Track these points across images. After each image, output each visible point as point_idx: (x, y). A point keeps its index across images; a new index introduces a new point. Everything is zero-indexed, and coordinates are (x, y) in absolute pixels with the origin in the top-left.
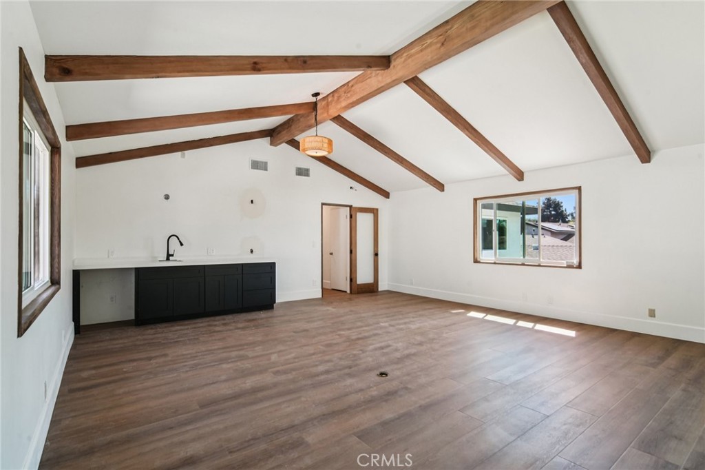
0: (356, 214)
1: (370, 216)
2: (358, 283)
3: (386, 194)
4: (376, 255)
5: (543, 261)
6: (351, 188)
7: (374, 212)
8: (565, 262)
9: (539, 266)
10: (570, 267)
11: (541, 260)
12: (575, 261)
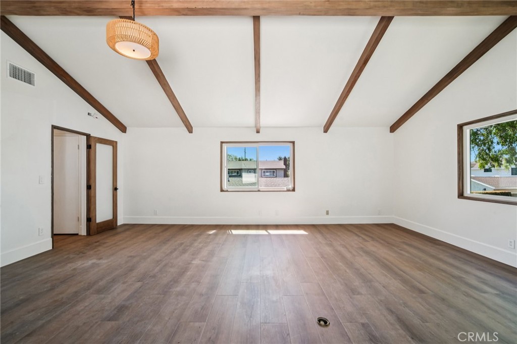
0: (95, 146)
1: (109, 149)
2: (98, 221)
3: (123, 128)
4: (115, 189)
5: (261, 188)
6: (89, 114)
7: (113, 144)
8: (285, 188)
9: (259, 191)
10: (288, 190)
11: (260, 188)
12: (291, 187)
